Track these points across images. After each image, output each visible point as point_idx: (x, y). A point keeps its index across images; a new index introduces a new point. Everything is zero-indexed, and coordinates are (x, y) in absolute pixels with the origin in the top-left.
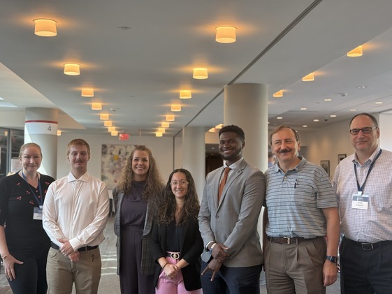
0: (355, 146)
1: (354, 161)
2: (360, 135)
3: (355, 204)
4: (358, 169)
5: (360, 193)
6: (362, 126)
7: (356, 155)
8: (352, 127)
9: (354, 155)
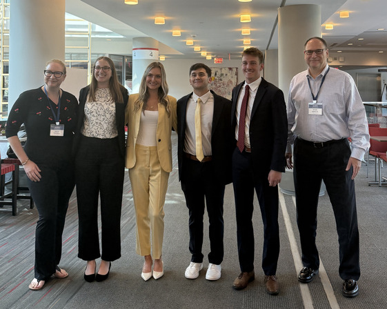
0: (309, 64)
1: (308, 76)
2: (314, 55)
3: (311, 111)
4: (311, 82)
5: (315, 102)
6: (315, 48)
7: (309, 71)
8: (307, 49)
9: (307, 71)
